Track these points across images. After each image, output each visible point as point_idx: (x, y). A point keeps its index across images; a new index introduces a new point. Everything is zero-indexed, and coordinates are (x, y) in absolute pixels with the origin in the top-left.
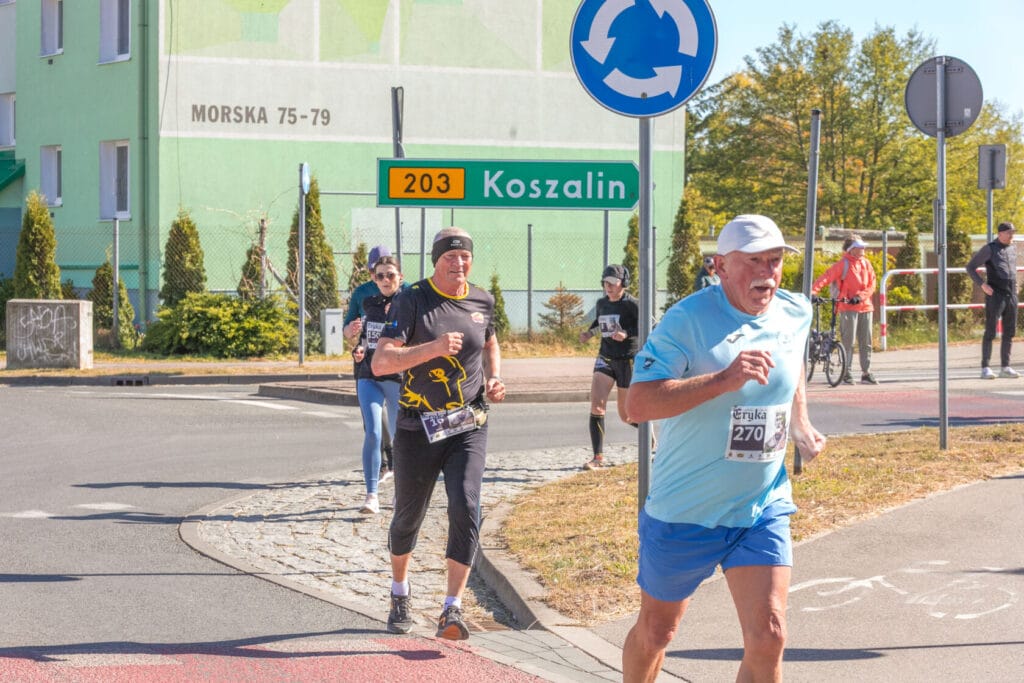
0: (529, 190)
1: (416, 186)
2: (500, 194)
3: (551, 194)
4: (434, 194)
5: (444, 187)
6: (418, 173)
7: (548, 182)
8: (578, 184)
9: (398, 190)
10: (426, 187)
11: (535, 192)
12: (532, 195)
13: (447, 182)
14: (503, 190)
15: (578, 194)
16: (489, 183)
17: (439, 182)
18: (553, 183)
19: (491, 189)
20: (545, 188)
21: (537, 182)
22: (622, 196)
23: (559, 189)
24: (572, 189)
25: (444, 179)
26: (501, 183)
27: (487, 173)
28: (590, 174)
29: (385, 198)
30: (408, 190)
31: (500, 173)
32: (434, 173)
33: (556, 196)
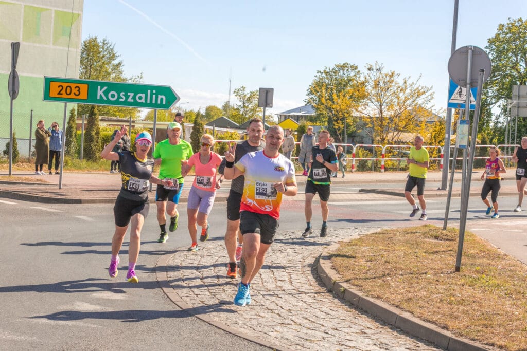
0: (119, 97)
1: (63, 92)
2: (105, 99)
3: (130, 100)
4: (72, 96)
5: (77, 93)
6: (65, 85)
7: (129, 94)
8: (143, 96)
9: (54, 93)
10: (68, 92)
11: (122, 98)
12: (120, 100)
13: (79, 91)
14: (107, 96)
15: (143, 101)
16: (100, 92)
17: (75, 91)
18: (131, 95)
19: (101, 95)
20: (127, 97)
21: (124, 93)
22: (164, 103)
23: (134, 98)
24: (140, 98)
25: (77, 89)
26: (106, 93)
27: (99, 87)
28: (149, 91)
29: (47, 97)
30: (59, 93)
31: (105, 88)
32: (73, 86)
33: (132, 101)
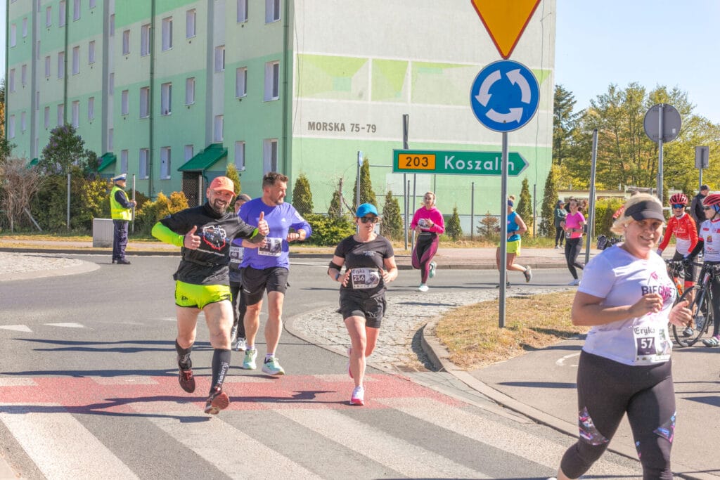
0: (467, 166)
1: (412, 163)
2: (452, 168)
3: (477, 168)
4: (420, 167)
5: (425, 164)
6: (413, 157)
7: (476, 162)
8: (491, 163)
9: (402, 165)
10: (417, 163)
11: (470, 167)
12: (468, 168)
13: (427, 161)
14: (454, 166)
15: (491, 168)
16: (447, 162)
17: (423, 161)
18: (479, 163)
19: (448, 165)
20: (475, 165)
21: (471, 162)
22: (513, 169)
23: (482, 166)
24: (488, 165)
25: (425, 160)
26: (453, 162)
27: (446, 157)
28: (497, 158)
29: (397, 169)
30: (407, 165)
31: (453, 157)
32: (421, 157)
33: (480, 169)
